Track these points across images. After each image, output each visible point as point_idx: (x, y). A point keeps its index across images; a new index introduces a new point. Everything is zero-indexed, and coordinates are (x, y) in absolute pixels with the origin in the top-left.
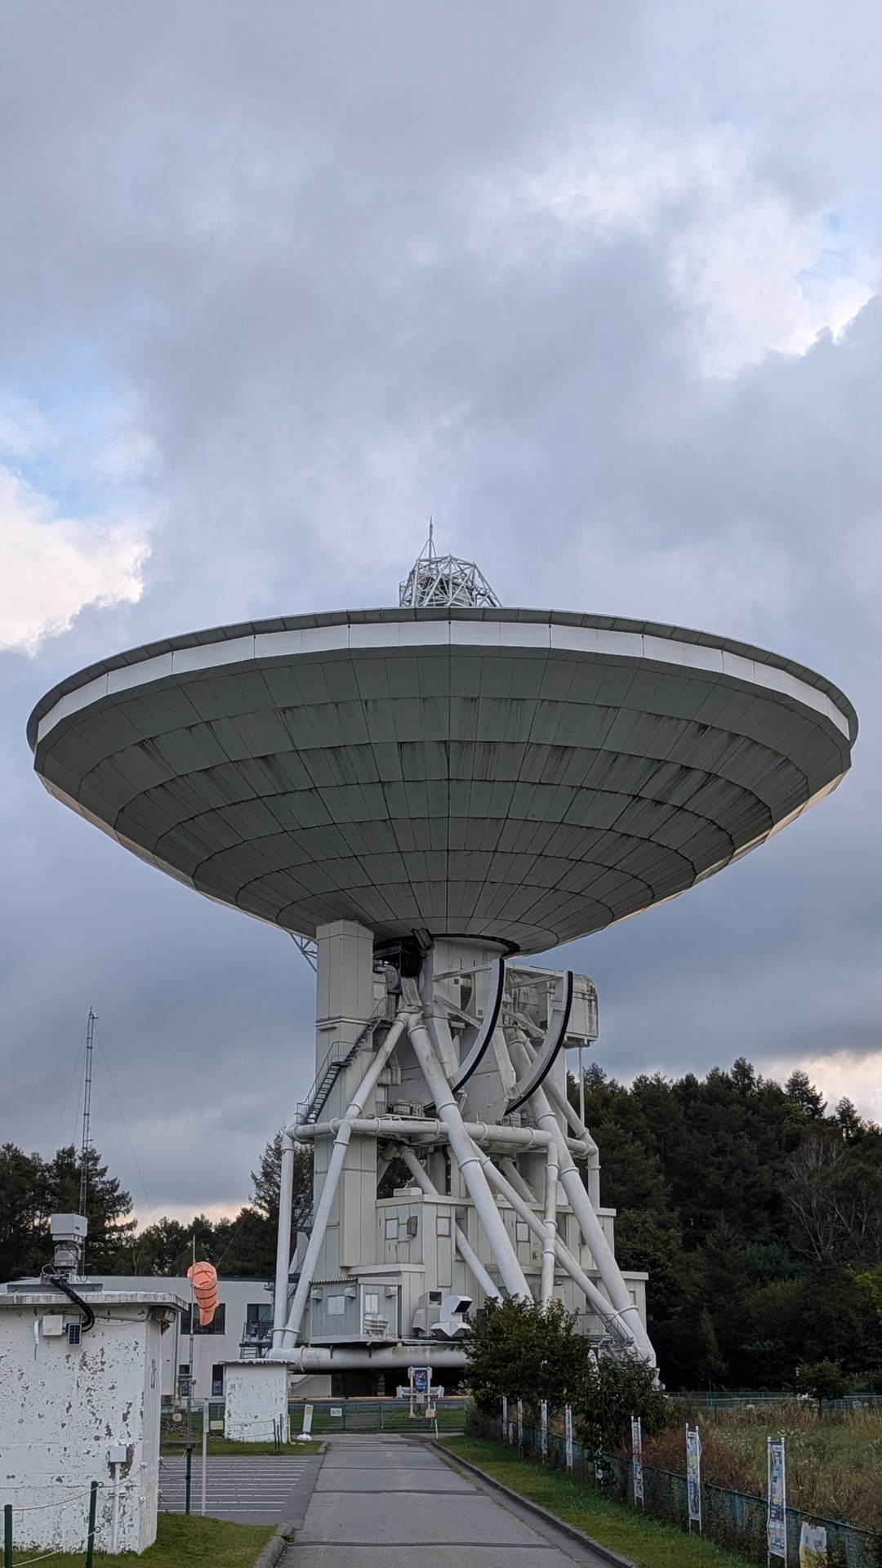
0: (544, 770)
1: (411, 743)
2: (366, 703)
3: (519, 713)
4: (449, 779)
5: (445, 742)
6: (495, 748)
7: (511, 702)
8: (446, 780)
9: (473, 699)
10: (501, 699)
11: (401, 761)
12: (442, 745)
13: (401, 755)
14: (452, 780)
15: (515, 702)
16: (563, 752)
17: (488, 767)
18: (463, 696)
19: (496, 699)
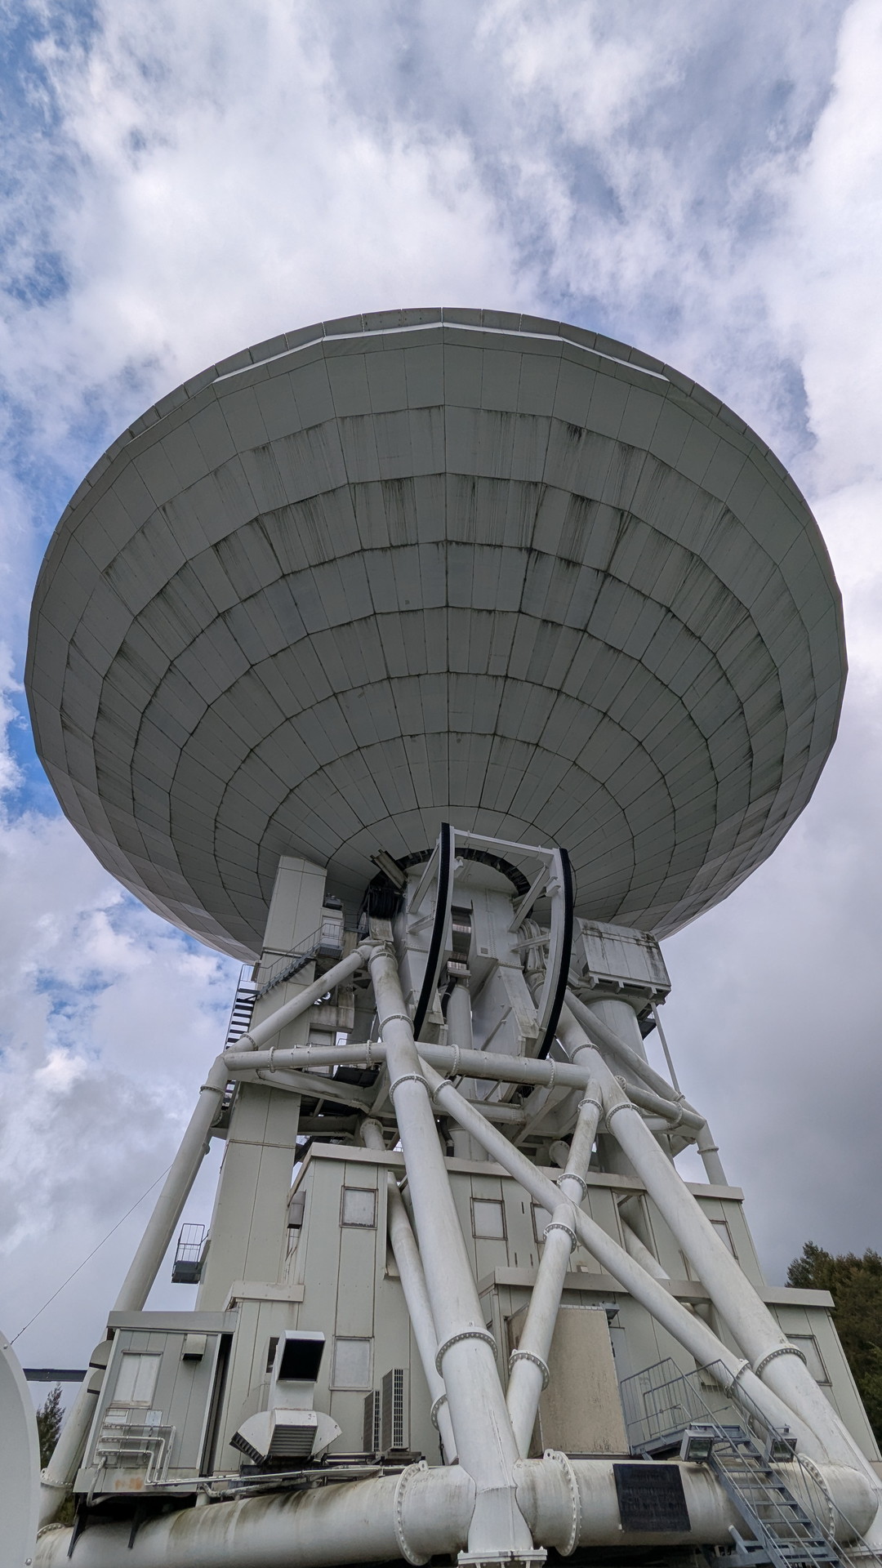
0: (388, 526)
1: (224, 539)
2: (164, 510)
3: (323, 447)
4: (284, 576)
5: (256, 519)
6: (314, 506)
7: (307, 433)
8: (281, 578)
9: (264, 448)
10: (294, 434)
11: (226, 573)
12: (255, 524)
13: (222, 562)
14: (289, 574)
15: (310, 432)
16: (400, 488)
17: (319, 541)
18: (251, 447)
19: (289, 436)
